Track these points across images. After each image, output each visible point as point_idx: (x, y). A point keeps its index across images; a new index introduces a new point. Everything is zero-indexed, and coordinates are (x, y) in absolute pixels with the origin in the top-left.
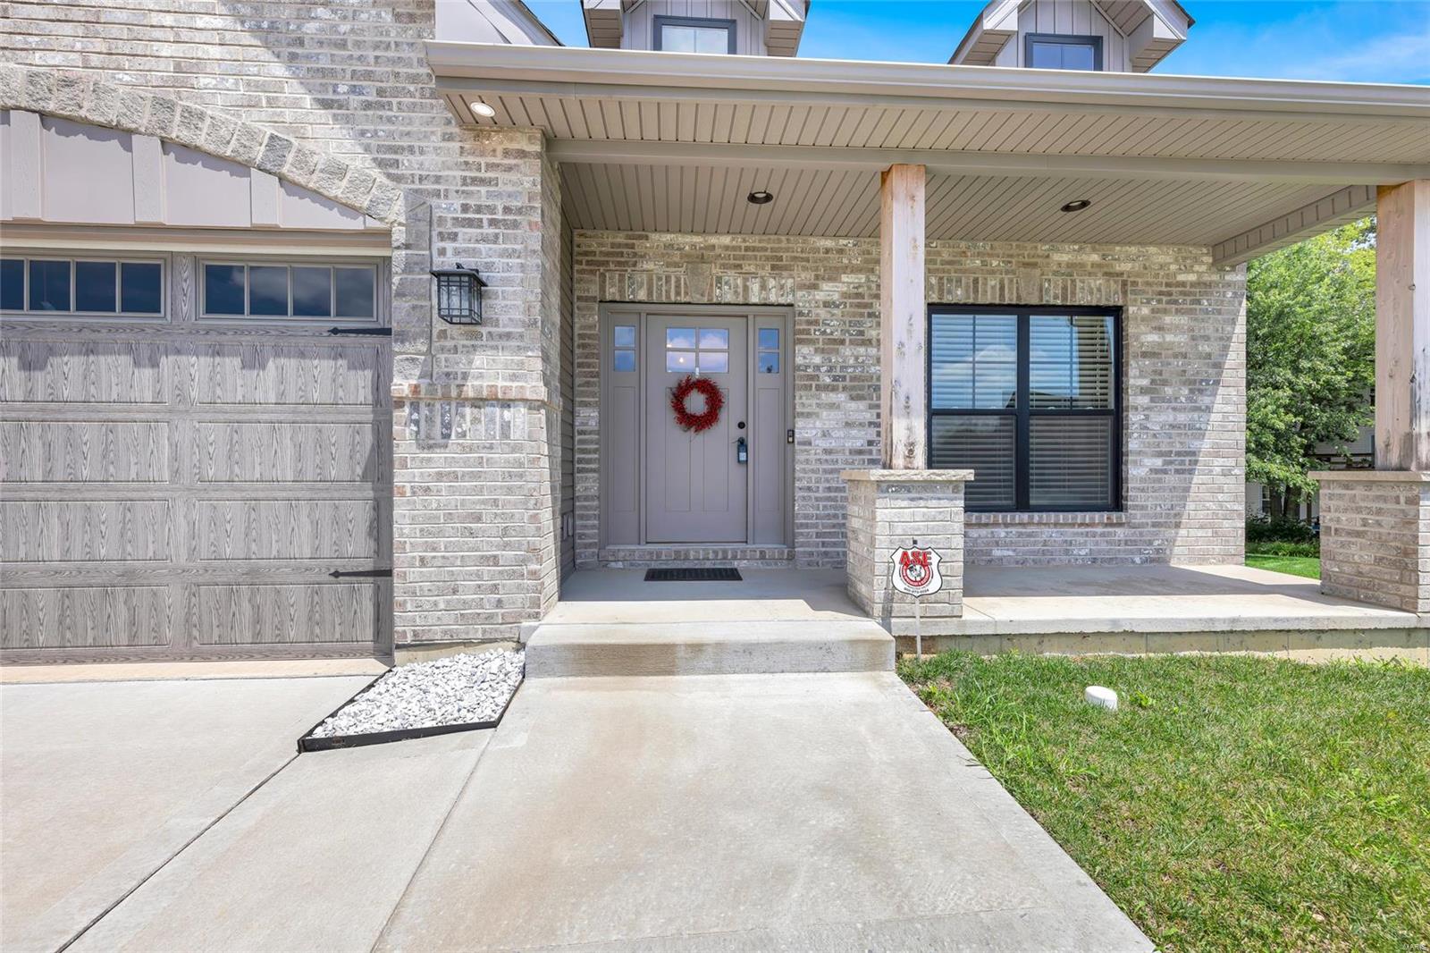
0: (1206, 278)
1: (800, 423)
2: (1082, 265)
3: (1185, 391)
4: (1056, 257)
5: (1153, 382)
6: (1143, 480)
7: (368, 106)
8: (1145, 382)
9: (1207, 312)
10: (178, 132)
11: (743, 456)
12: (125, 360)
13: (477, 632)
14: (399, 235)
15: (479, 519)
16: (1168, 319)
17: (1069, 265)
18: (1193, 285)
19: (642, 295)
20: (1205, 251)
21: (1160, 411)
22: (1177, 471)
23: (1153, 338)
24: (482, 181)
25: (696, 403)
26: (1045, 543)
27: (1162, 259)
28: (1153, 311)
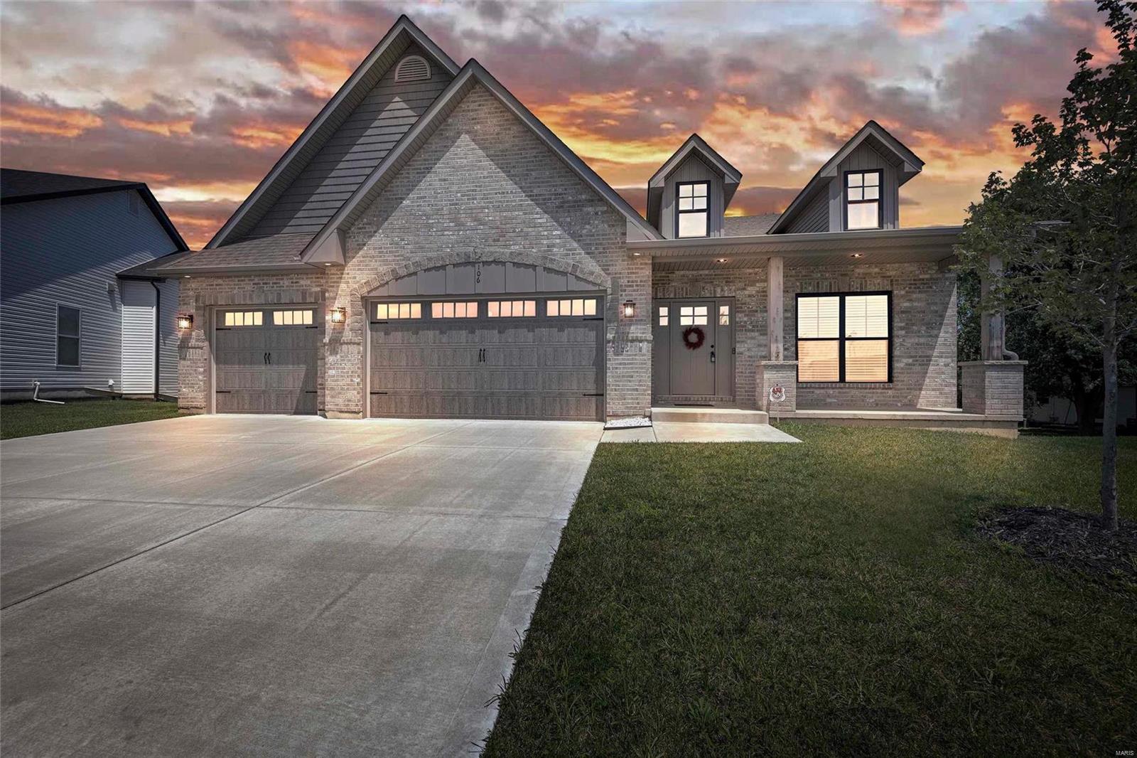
0: (935, 276)
1: (738, 345)
2: (870, 274)
3: (924, 328)
4: (857, 270)
5: (907, 324)
6: (902, 369)
7: (600, 253)
8: (903, 324)
9: (935, 292)
10: (548, 265)
11: (713, 359)
12: (526, 330)
13: (631, 412)
14: (609, 291)
15: (632, 377)
16: (914, 296)
17: (863, 274)
18: (927, 280)
19: (672, 296)
20: (934, 264)
21: (911, 338)
22: (920, 365)
23: (907, 304)
24: (633, 273)
25: (693, 338)
26: (852, 397)
27: (911, 269)
28: (907, 292)
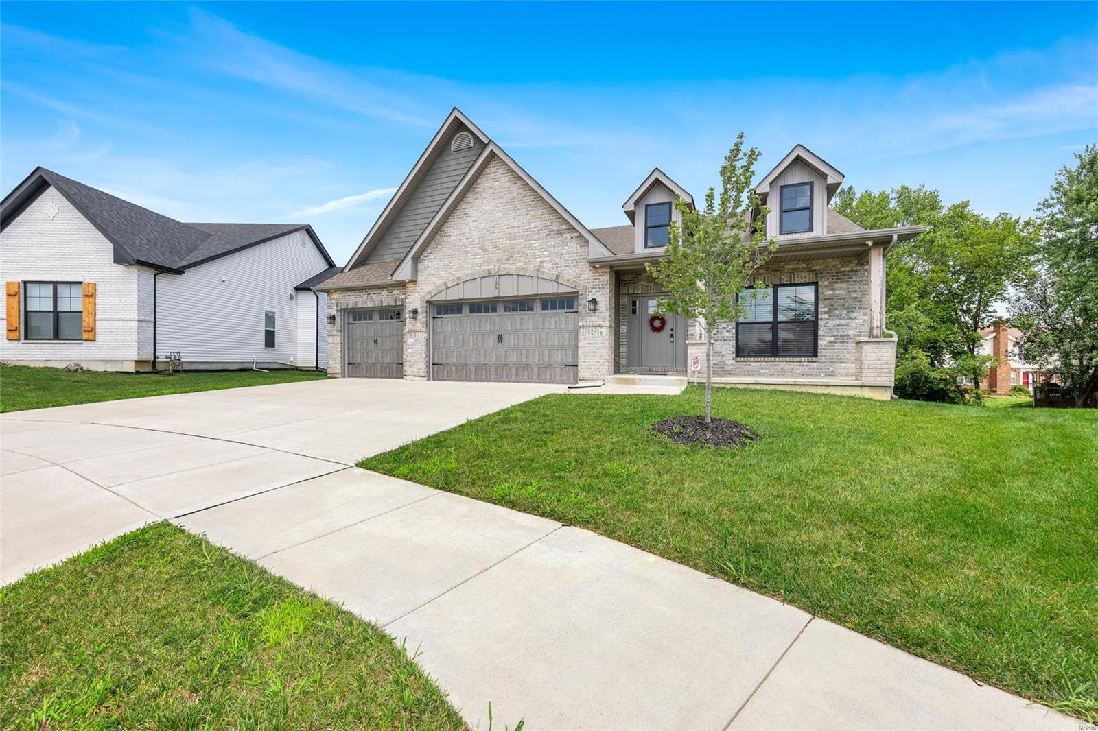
0: (855, 268)
1: (690, 329)
2: (798, 269)
3: (845, 312)
4: (787, 267)
5: (830, 309)
6: (825, 346)
7: (575, 266)
8: (826, 309)
9: (855, 281)
10: (540, 276)
11: (672, 340)
12: (528, 320)
13: (595, 377)
14: (580, 292)
15: (595, 352)
16: (836, 285)
17: (792, 269)
18: (848, 271)
19: (640, 292)
20: (854, 258)
21: (833, 320)
22: (841, 342)
23: (830, 293)
24: (597, 279)
25: (657, 324)
26: (782, 369)
27: (834, 263)
28: (830, 283)
